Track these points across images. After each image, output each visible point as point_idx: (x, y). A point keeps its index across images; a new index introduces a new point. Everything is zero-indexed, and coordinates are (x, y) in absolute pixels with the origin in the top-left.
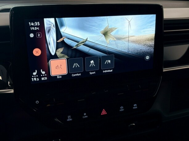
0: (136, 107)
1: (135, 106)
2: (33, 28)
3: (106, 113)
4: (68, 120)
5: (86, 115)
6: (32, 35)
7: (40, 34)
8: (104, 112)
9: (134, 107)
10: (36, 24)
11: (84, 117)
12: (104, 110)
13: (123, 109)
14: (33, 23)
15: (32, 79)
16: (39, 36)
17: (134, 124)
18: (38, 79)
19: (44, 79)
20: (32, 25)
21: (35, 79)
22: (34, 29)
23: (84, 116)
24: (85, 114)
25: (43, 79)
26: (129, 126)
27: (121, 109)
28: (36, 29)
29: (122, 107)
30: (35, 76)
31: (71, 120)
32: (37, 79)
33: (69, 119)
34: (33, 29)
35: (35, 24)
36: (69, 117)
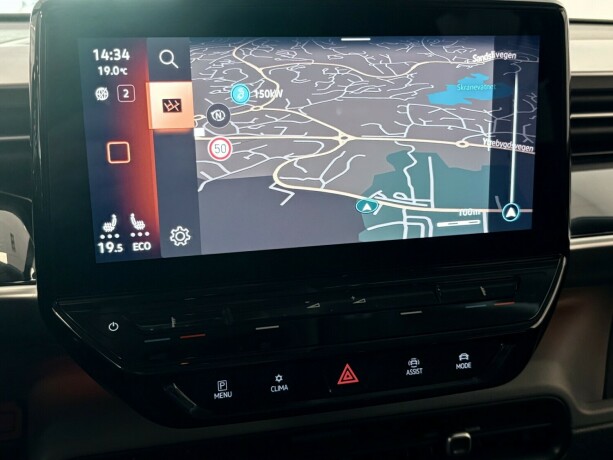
0: (469, 365)
1: (464, 361)
2: (107, 70)
3: (357, 380)
4: (219, 396)
5: (281, 384)
6: (102, 94)
7: (130, 89)
8: (348, 376)
9: (460, 362)
10: (118, 54)
11: (274, 389)
12: (347, 366)
13: (419, 366)
14: (108, 51)
15: (101, 245)
16: (126, 96)
17: (467, 435)
18: (120, 248)
19: (142, 246)
20: (103, 57)
21: (110, 247)
22: (111, 71)
23: (277, 384)
24: (279, 378)
25: (136, 247)
26: (449, 439)
27: (409, 368)
28: (116, 71)
29: (417, 362)
30: (110, 236)
31: (227, 395)
32: (115, 248)
33: (223, 393)
34: (108, 73)
35: (113, 56)
36: (221, 384)
